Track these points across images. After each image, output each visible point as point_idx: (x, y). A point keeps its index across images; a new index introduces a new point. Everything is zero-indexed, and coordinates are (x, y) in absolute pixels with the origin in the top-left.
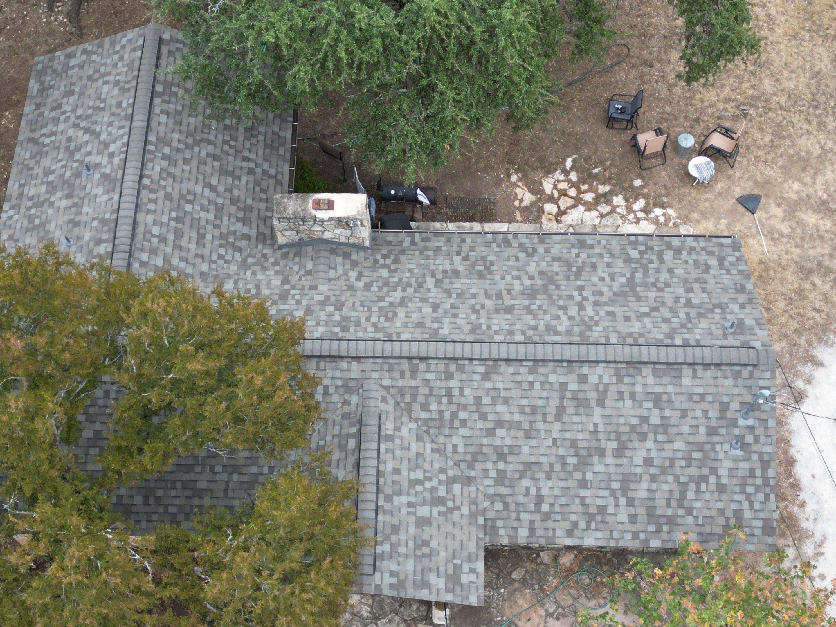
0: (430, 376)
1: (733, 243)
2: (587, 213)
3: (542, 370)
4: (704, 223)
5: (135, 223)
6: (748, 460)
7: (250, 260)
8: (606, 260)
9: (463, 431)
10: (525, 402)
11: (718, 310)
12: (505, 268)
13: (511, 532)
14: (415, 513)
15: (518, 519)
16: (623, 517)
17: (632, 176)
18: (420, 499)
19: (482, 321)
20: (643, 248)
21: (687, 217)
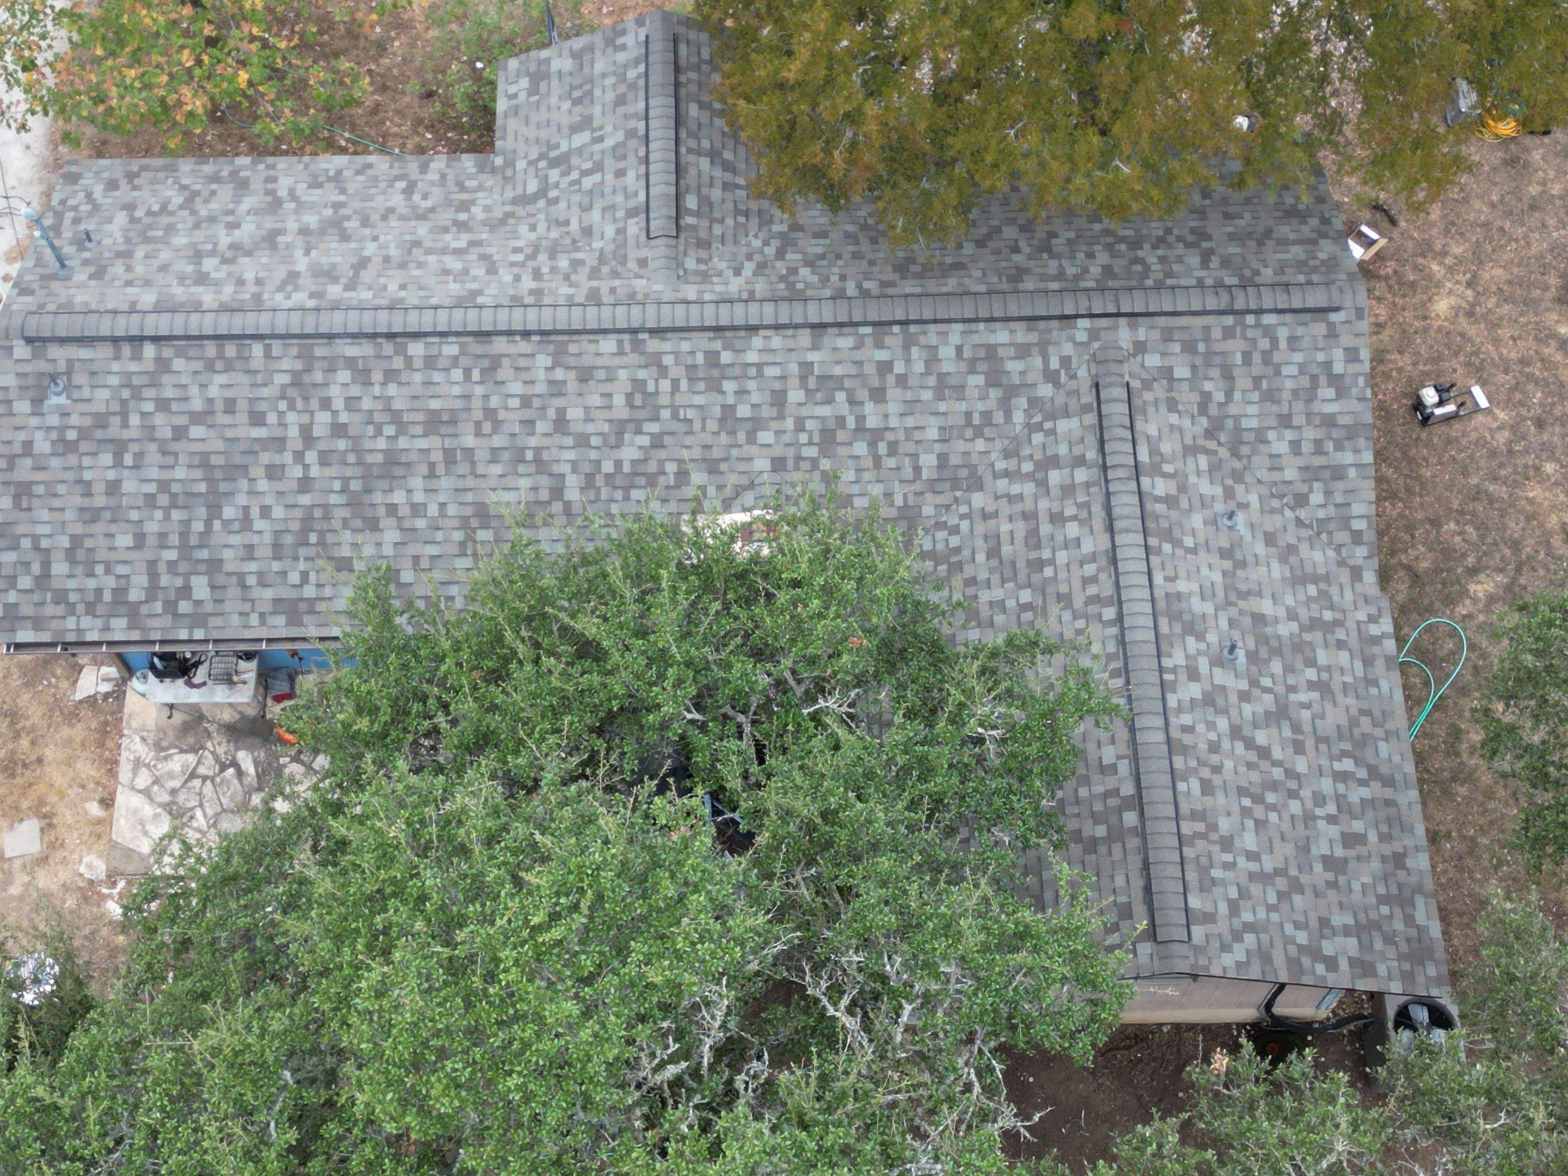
0: (567, 290)
1: (13, 630)
3: (383, 300)
4: (55, 885)
5: (1111, 529)
9: (519, 243)
10: (416, 272)
13: (455, 163)
14: (593, 131)
15: (444, 175)
16: (286, 180)
18: (587, 151)
21: (86, 899)
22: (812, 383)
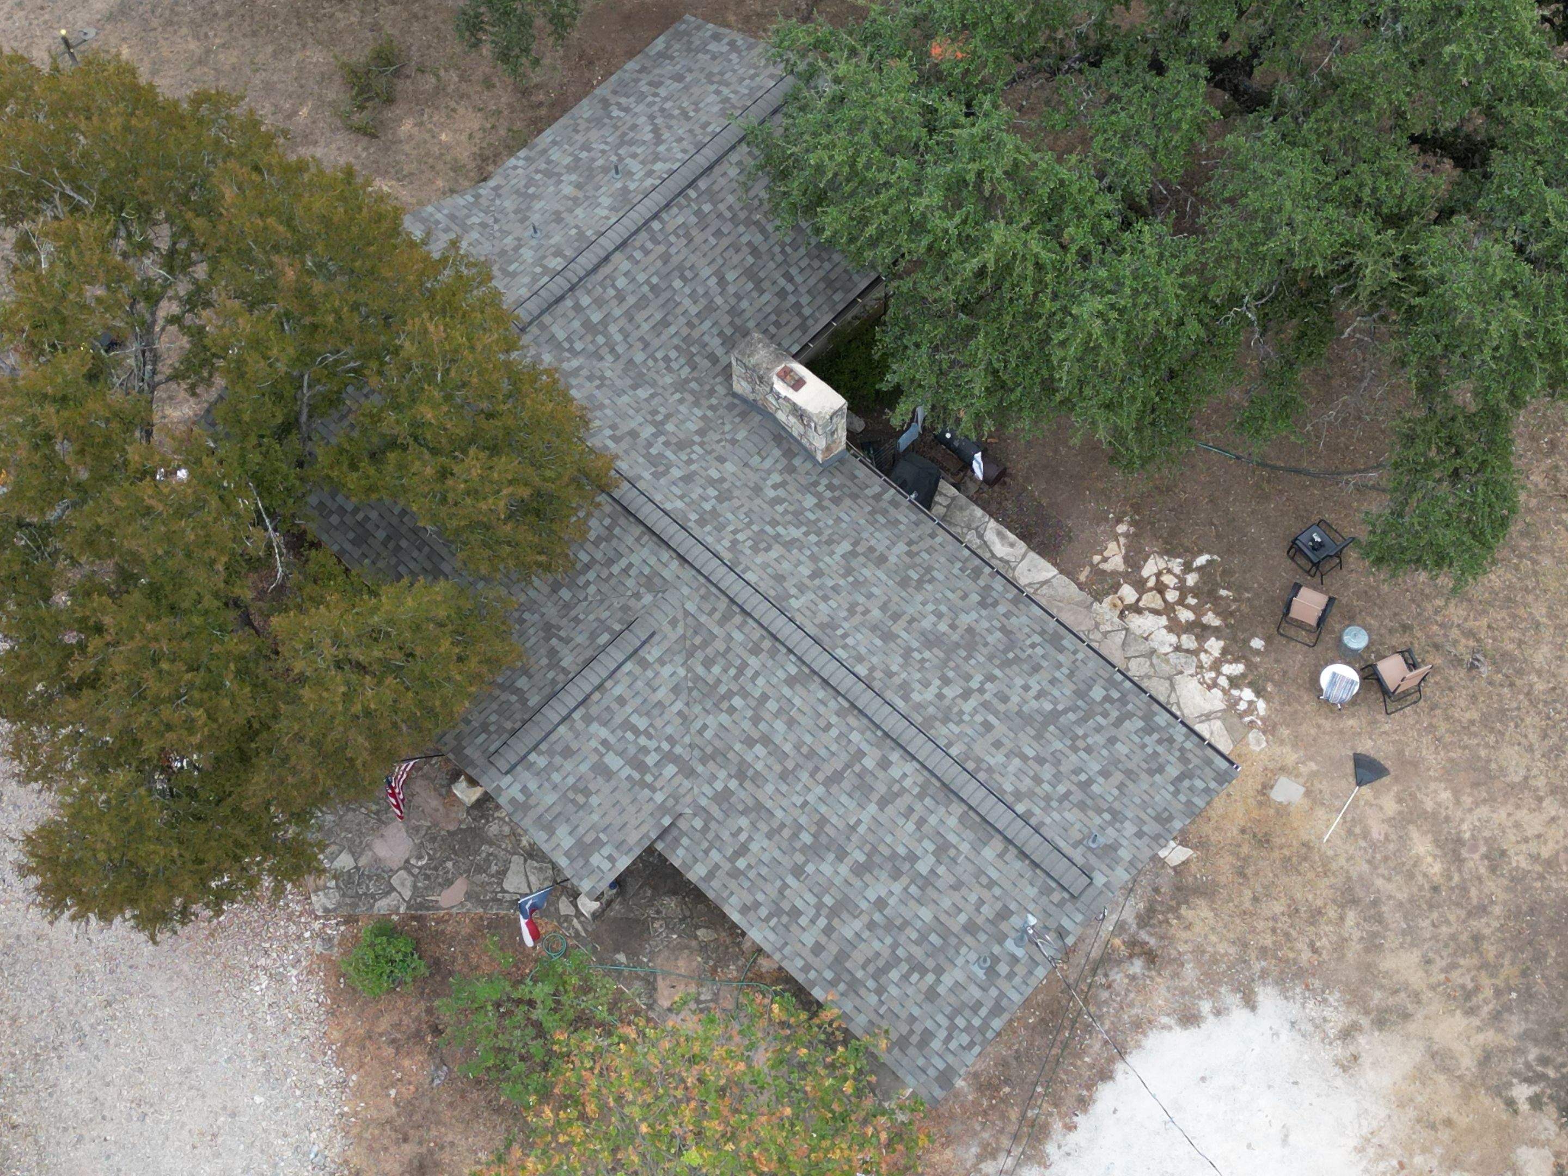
0: (738, 636)
1: (1226, 772)
2: (1164, 631)
3: (852, 720)
4: (1287, 749)
5: (606, 259)
6: (984, 989)
7: (693, 385)
8: (1057, 674)
9: (724, 718)
10: (808, 739)
11: (1107, 816)
12: (939, 596)
13: (689, 861)
14: (602, 755)
15: (706, 852)
16: (809, 939)
17: (1259, 630)
18: (620, 747)
19: (846, 625)
20: (1116, 695)
21: (1274, 727)
22: (661, 469)
